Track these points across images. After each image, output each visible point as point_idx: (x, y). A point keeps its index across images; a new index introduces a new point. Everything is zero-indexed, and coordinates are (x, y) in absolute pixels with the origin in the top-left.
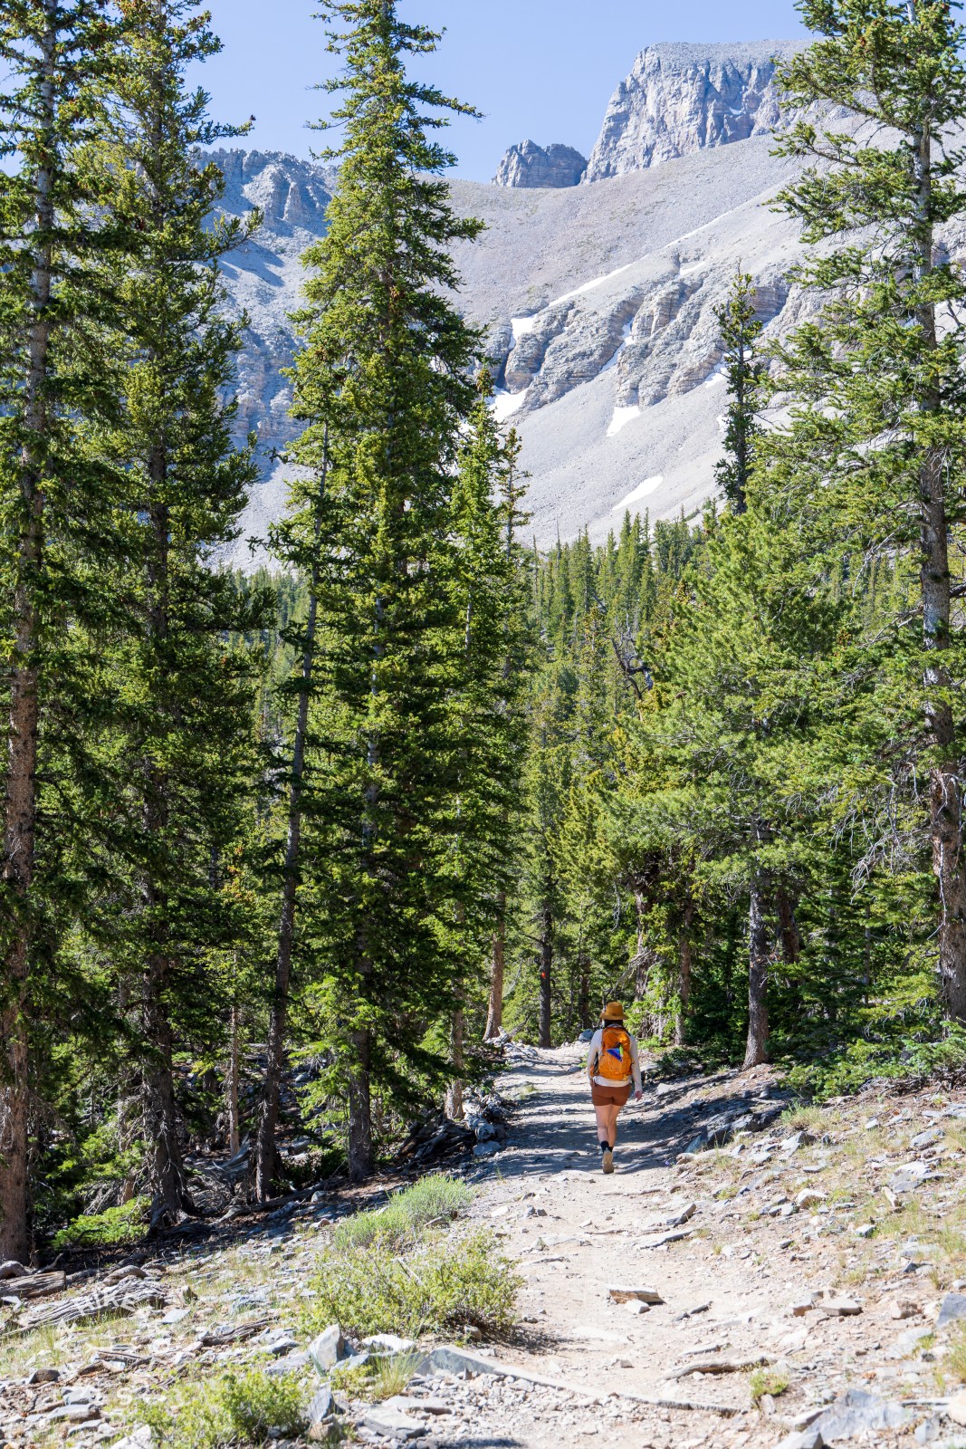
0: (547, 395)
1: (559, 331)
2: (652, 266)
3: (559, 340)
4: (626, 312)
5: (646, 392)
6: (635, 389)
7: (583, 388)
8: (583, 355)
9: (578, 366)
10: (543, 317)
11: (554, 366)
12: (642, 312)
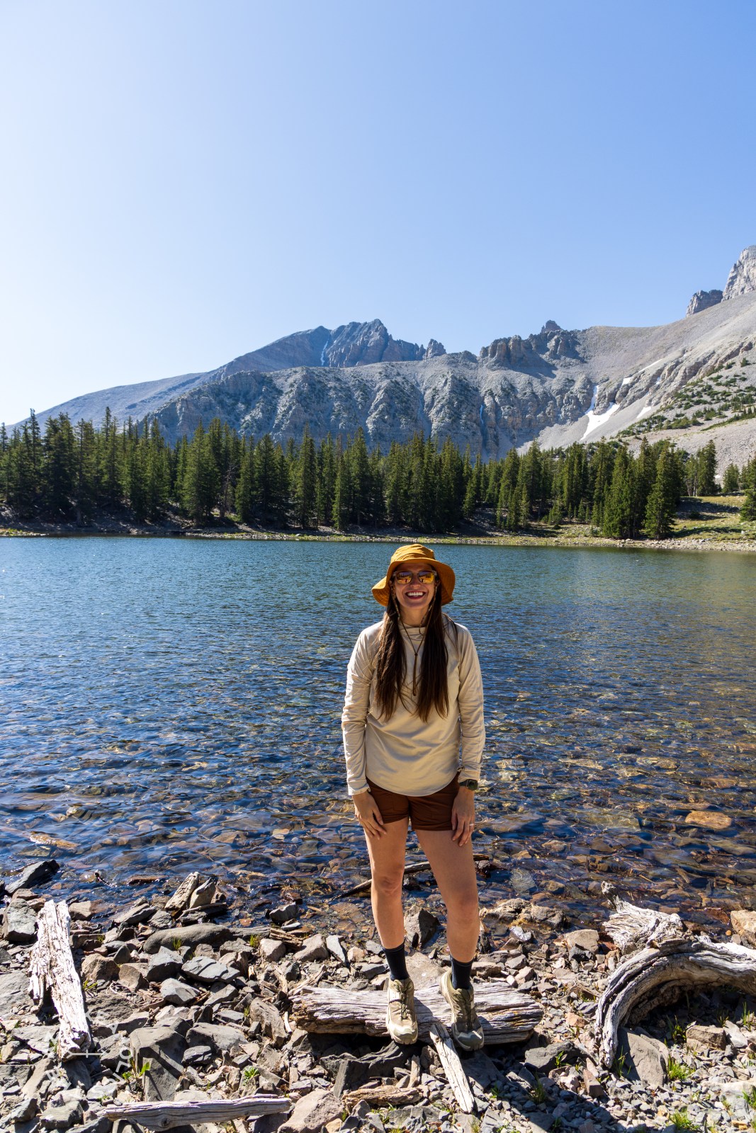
0: (626, 405)
1: (637, 382)
2: (673, 355)
3: (636, 385)
4: (660, 372)
5: (654, 402)
6: (650, 401)
7: (638, 401)
8: (640, 390)
9: (637, 394)
10: (633, 377)
11: (631, 394)
12: (663, 373)
